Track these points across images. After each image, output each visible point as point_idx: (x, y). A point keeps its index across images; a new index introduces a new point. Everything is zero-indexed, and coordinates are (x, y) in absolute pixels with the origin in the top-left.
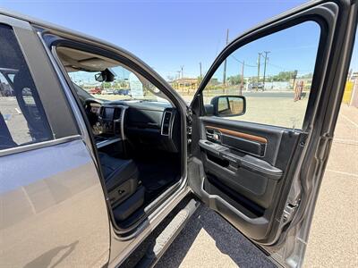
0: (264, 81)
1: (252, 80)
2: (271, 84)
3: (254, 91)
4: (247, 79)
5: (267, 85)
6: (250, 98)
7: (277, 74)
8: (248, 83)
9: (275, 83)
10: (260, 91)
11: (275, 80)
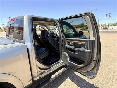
0: (108, 26)
1: (103, 25)
2: (112, 27)
3: (104, 30)
4: (101, 25)
5: (110, 28)
6: (101, 33)
7: (115, 23)
8: (101, 27)
9: (114, 27)
10: (106, 30)
11: (114, 25)
